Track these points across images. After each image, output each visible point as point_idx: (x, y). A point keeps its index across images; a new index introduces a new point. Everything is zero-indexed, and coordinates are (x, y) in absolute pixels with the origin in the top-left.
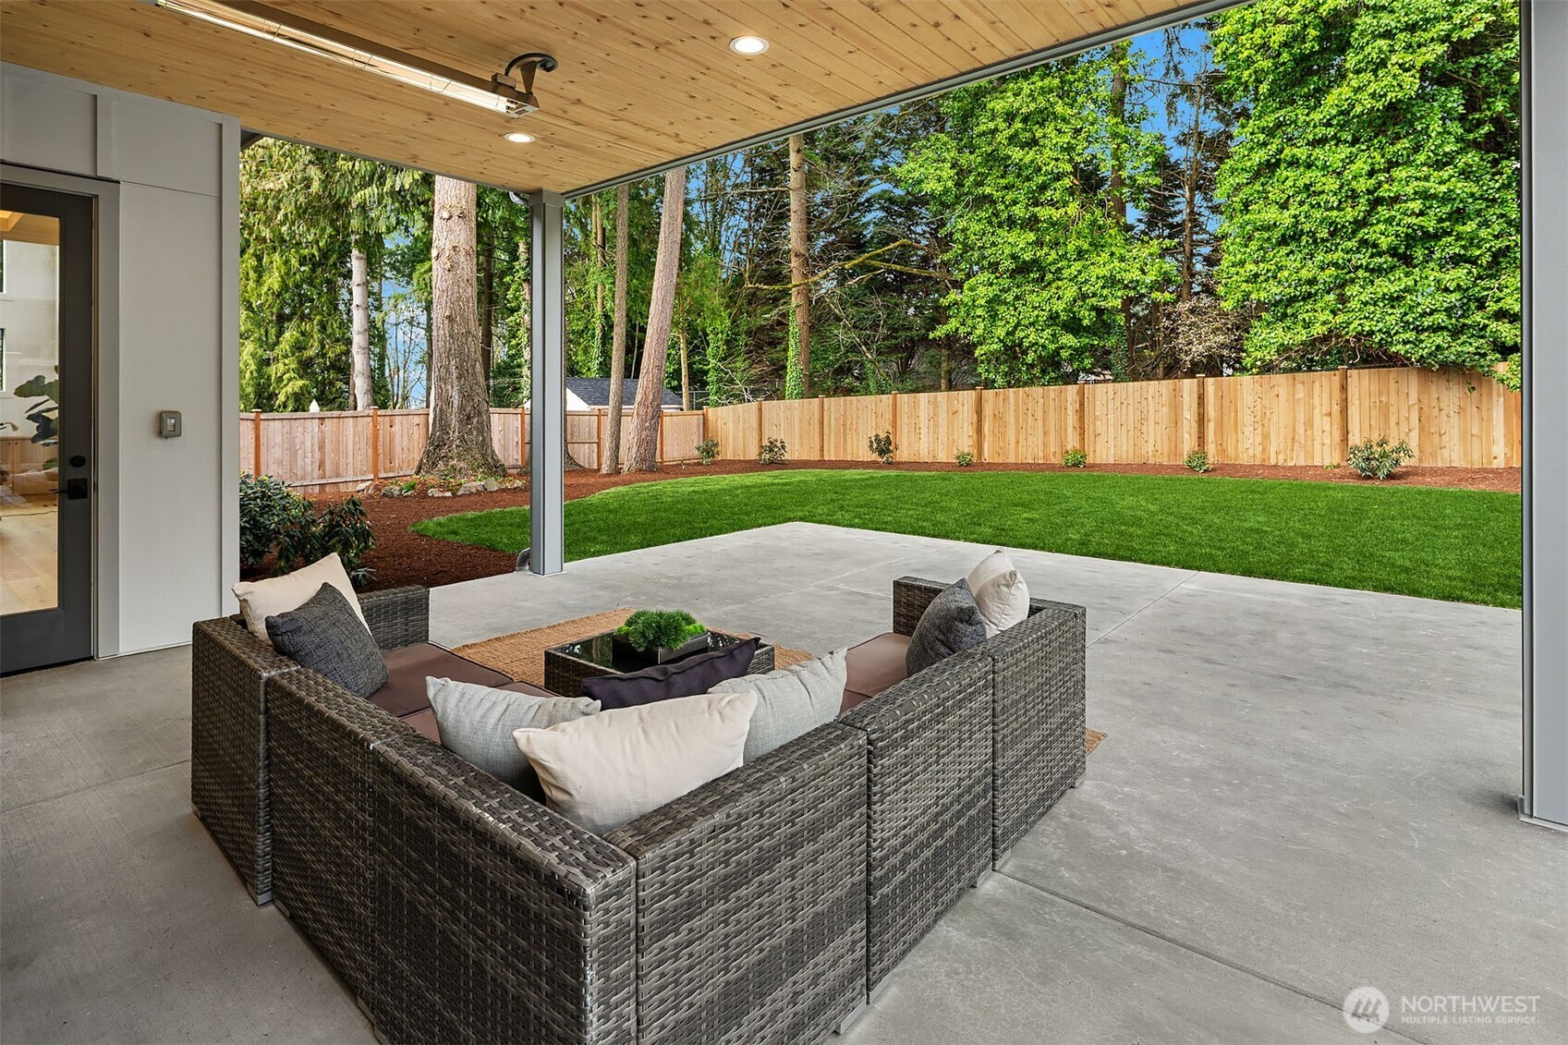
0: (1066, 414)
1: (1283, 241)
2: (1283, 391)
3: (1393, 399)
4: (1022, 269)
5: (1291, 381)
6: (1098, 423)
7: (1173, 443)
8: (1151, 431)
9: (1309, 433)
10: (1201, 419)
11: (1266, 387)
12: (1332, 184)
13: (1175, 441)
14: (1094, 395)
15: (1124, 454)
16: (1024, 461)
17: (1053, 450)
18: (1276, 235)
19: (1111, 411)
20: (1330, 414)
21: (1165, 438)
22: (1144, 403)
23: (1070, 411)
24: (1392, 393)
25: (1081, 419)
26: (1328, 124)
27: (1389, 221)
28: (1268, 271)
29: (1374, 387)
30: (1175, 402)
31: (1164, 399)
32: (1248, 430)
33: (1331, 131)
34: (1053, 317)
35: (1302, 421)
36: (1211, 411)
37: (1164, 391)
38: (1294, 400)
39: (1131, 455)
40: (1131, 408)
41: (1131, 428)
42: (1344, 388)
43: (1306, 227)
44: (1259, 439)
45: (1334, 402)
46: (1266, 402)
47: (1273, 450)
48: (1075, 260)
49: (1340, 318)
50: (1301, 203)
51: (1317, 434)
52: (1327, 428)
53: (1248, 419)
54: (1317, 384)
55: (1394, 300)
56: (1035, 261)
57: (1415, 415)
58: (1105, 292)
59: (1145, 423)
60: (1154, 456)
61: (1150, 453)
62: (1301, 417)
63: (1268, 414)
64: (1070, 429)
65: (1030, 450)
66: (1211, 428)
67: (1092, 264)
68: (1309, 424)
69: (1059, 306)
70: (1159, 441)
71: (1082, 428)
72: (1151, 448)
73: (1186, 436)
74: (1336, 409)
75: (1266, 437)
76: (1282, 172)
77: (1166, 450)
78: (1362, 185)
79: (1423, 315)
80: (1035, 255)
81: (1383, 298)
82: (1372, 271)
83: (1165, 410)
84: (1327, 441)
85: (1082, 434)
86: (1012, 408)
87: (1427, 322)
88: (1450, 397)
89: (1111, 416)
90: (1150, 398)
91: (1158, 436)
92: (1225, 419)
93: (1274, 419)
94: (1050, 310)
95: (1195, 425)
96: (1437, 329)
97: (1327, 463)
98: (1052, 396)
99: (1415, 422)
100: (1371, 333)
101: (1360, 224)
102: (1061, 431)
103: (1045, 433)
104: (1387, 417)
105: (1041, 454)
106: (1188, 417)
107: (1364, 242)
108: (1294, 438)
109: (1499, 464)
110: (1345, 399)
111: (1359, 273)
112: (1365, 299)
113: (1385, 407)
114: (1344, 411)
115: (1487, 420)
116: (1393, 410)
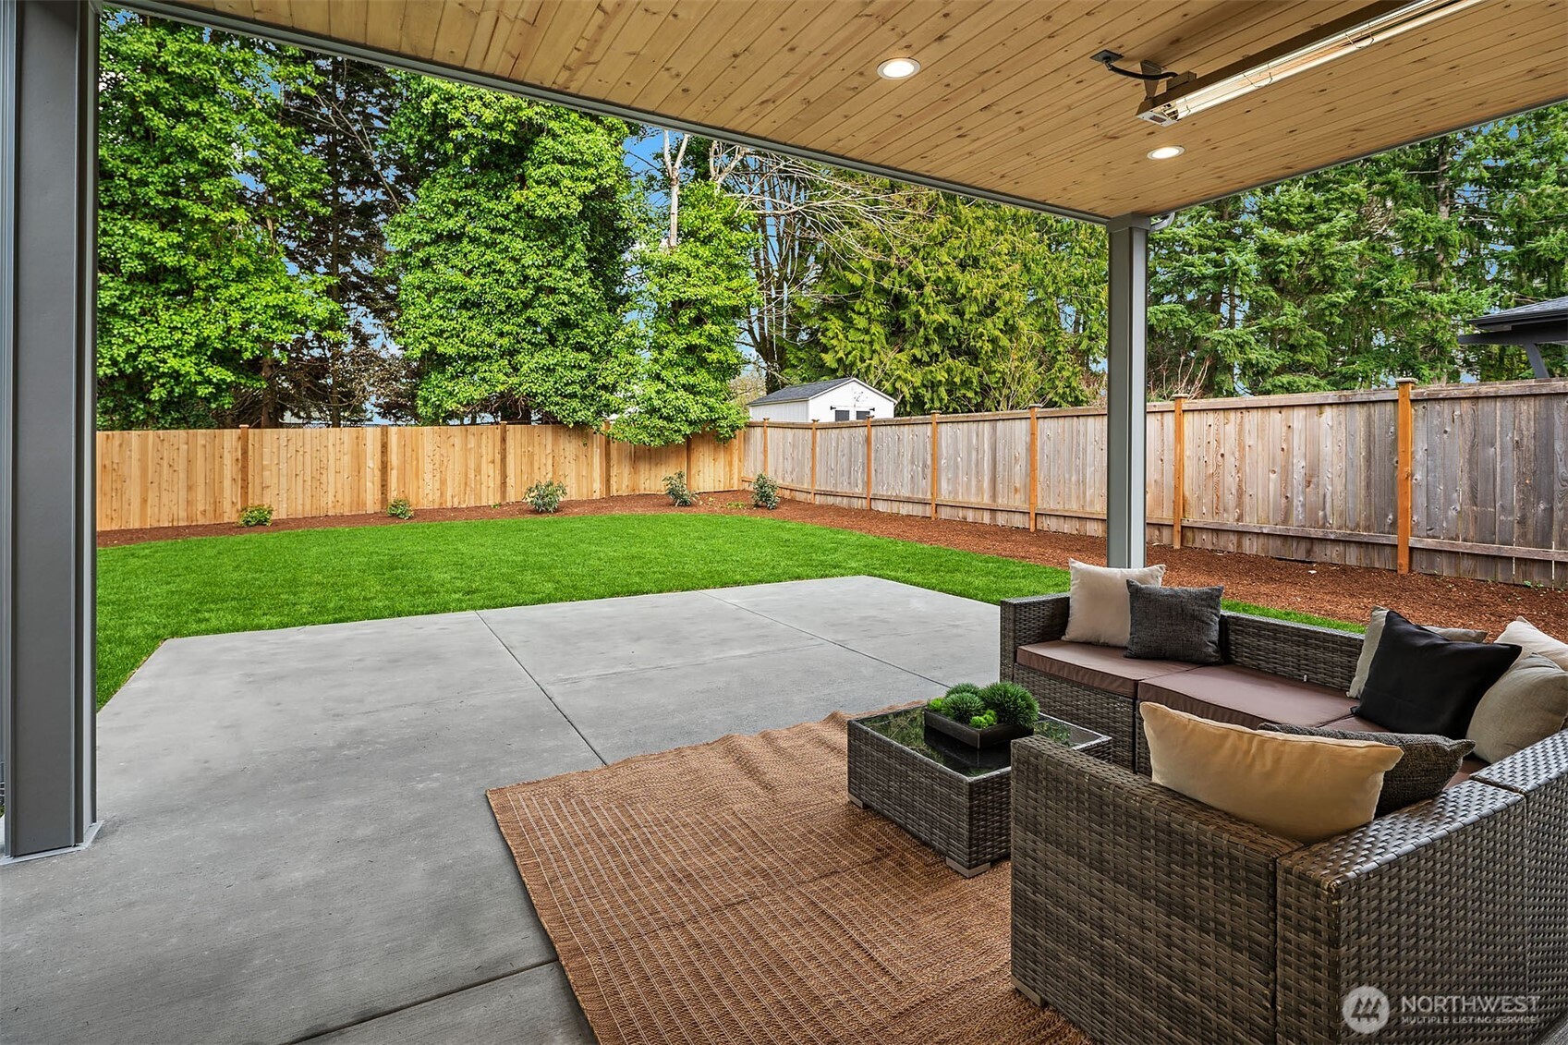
0: (222, 464)
1: (465, 305)
2: (457, 441)
3: (536, 451)
4: (154, 275)
5: (464, 433)
6: (266, 473)
7: (356, 491)
8: (331, 480)
9: (478, 478)
10: (384, 468)
11: (444, 437)
12: (511, 267)
13: (358, 490)
14: (261, 441)
15: (300, 507)
16: (156, 525)
17: (201, 508)
18: (458, 298)
19: (283, 460)
20: (493, 462)
21: (347, 488)
22: (323, 450)
23: (228, 460)
24: (536, 444)
25: (244, 470)
26: (506, 217)
27: (547, 306)
28: (454, 329)
29: (525, 439)
30: (358, 451)
31: (346, 447)
32: (428, 477)
33: (509, 224)
34: (201, 345)
35: (473, 467)
36: (394, 458)
37: (346, 438)
38: (466, 450)
39: (308, 507)
40: (308, 456)
41: (308, 478)
42: (504, 440)
43: (489, 298)
44: (437, 485)
45: (497, 451)
46: (443, 451)
47: (449, 494)
48: (233, 280)
49: (514, 380)
50: (484, 275)
51: (484, 478)
52: (491, 474)
53: (428, 467)
54: (484, 436)
55: (549, 370)
56: (179, 272)
57: (550, 462)
58: (276, 324)
59: (324, 472)
60: (334, 507)
61: (330, 505)
62: (472, 465)
63: (445, 463)
64: (227, 483)
65: (165, 511)
66: (393, 476)
67: (256, 289)
68: (478, 471)
69: (213, 331)
70: (340, 491)
71: (245, 480)
72: (331, 498)
73: (369, 485)
74: (498, 457)
75: (443, 482)
76: (465, 245)
77: (347, 500)
78: (533, 273)
79: (566, 385)
80: (179, 261)
81: (542, 368)
82: (532, 344)
83: (346, 459)
84: (492, 485)
85: (245, 488)
86: (135, 456)
87: (569, 390)
88: (570, 447)
89: (283, 466)
90: (330, 447)
91: (339, 485)
92: (408, 466)
93: (451, 466)
94: (197, 336)
95: (378, 473)
96: (573, 396)
97: (491, 503)
98: (201, 441)
99: (550, 468)
100: (536, 395)
101: (527, 305)
102: (214, 485)
103: (190, 488)
104: (532, 463)
105: (183, 514)
106: (371, 466)
107: (529, 320)
108: (466, 484)
109: (597, 496)
110: (505, 449)
111: (524, 345)
112: (533, 367)
113: (531, 455)
114: (504, 459)
115: (590, 465)
116: (536, 458)
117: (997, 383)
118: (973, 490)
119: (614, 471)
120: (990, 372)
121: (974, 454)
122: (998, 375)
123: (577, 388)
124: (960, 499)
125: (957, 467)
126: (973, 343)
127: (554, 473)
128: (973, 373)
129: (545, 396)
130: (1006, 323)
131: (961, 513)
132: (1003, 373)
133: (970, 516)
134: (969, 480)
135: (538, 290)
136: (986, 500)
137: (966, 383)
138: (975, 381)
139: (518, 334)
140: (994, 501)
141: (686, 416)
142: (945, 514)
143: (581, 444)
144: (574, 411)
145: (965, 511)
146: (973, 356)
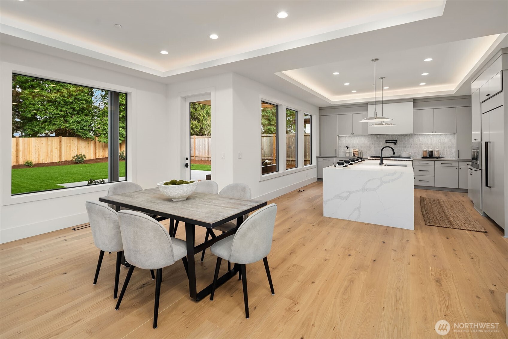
2: (44, 142)
3: (72, 145)
5: (47, 139)
9: (52, 153)
11: (39, 141)
20: (57, 148)
24: (72, 143)
29: (68, 142)
32: (34, 153)
36: (21, 148)
38: (47, 145)
42: (61, 142)
44: (37, 156)
45: (58, 145)
46: (39, 145)
47: (41, 159)
51: (54, 153)
52: (56, 152)
53: (34, 150)
54: (54, 141)
55: (79, 122)
57: (76, 148)
62: (49, 150)
63: (40, 149)
66: (21, 153)
68: (52, 151)
74: (59, 147)
75: (39, 155)
81: (77, 121)
82: (72, 114)
84: (56, 156)
88: (83, 144)
92: (26, 150)
93: (42, 150)
95: (15, 153)
97: (56, 161)
101: (72, 103)
104: (70, 149)
108: (47, 155)
109: (92, 158)
110: (61, 145)
111: (69, 114)
112: (73, 121)
113: (70, 146)
114: (60, 148)
115: (90, 149)
116: (72, 147)
117: (204, 127)
118: (204, 153)
119: (97, 151)
120: (203, 124)
121: (204, 145)
122: (205, 125)
123: (87, 127)
124: (201, 155)
125: (200, 148)
126: (198, 117)
127: (78, 151)
128: (198, 125)
129: (77, 130)
130: (207, 112)
131: (201, 158)
132: (206, 125)
133: (203, 159)
134: (203, 151)
135: (75, 98)
136: (207, 155)
137: (197, 127)
138: (199, 126)
139: (67, 111)
140: (208, 155)
141: (122, 135)
142: (197, 159)
143: (87, 144)
144: (86, 134)
145: (202, 158)
146: (198, 120)
